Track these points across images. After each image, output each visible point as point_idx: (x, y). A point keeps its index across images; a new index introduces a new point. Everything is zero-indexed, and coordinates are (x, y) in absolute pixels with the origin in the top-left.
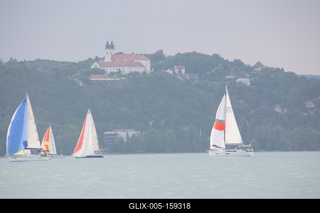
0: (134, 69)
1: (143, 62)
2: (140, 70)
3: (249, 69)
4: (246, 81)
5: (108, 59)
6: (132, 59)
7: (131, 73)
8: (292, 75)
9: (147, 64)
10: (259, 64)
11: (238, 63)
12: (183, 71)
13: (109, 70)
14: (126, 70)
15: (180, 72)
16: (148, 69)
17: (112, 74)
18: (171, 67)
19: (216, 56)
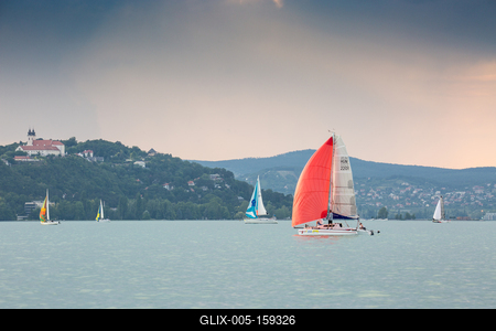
0: (51, 152)
1: (58, 147)
2: (56, 153)
3: (144, 154)
4: (142, 164)
5: (30, 144)
6: (50, 144)
7: (48, 156)
8: (178, 159)
9: (62, 148)
10: (152, 151)
11: (136, 149)
12: (92, 154)
13: (30, 153)
14: (45, 153)
15: (89, 155)
16: (63, 153)
17: (33, 156)
18: (82, 151)
19: (119, 143)
